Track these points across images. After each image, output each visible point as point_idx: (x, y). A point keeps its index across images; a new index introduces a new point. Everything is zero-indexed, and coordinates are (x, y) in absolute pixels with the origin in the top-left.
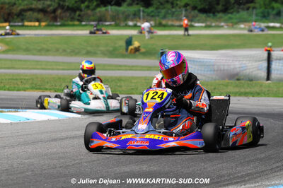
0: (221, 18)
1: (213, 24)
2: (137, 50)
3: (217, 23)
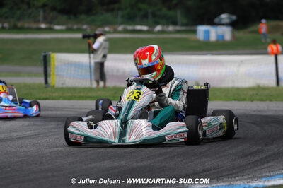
0: (83, 20)
1: (75, 27)
3: (79, 26)
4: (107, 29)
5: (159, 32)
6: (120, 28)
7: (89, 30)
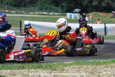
4: (32, 13)
5: (52, 15)
6: (37, 13)
7: (25, 13)
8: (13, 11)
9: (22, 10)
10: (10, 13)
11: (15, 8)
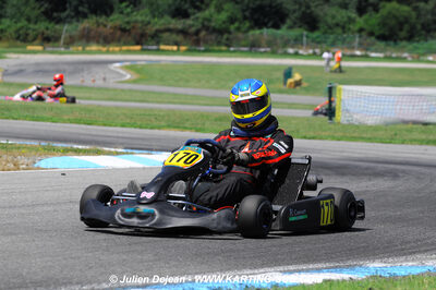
0: (404, 47)
1: (394, 55)
2: (298, 84)
3: (399, 54)
4: (431, 58)
7: (410, 59)
8: (376, 51)
9: (403, 49)
10: (366, 57)
11: (382, 44)
